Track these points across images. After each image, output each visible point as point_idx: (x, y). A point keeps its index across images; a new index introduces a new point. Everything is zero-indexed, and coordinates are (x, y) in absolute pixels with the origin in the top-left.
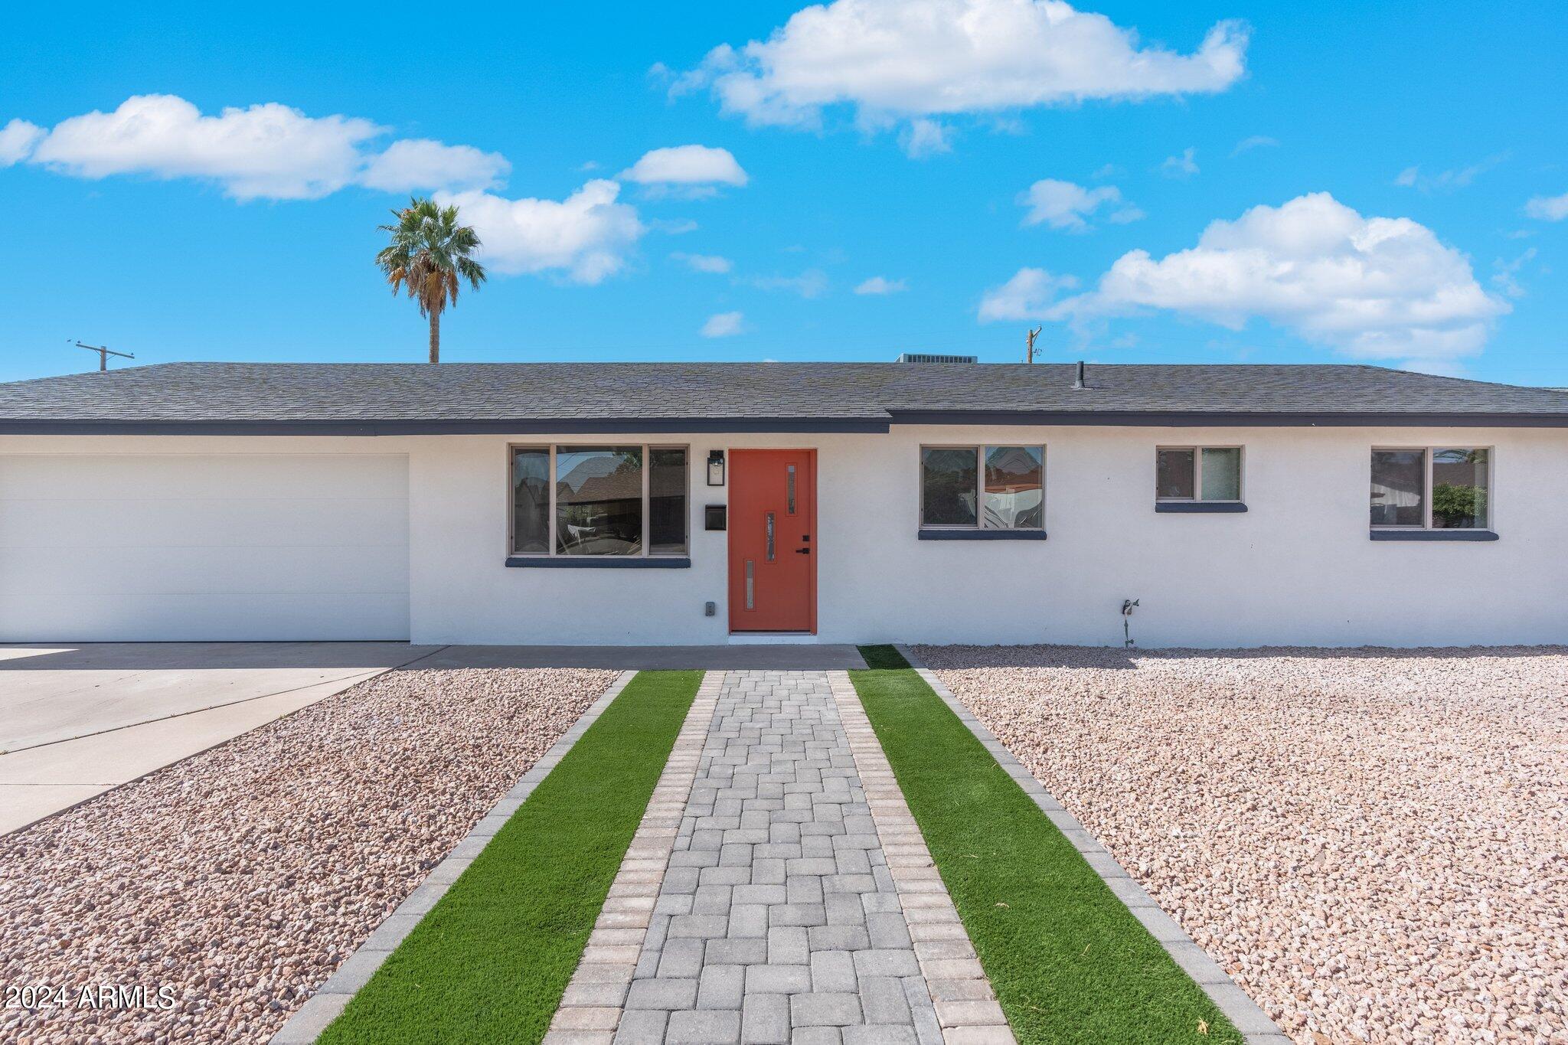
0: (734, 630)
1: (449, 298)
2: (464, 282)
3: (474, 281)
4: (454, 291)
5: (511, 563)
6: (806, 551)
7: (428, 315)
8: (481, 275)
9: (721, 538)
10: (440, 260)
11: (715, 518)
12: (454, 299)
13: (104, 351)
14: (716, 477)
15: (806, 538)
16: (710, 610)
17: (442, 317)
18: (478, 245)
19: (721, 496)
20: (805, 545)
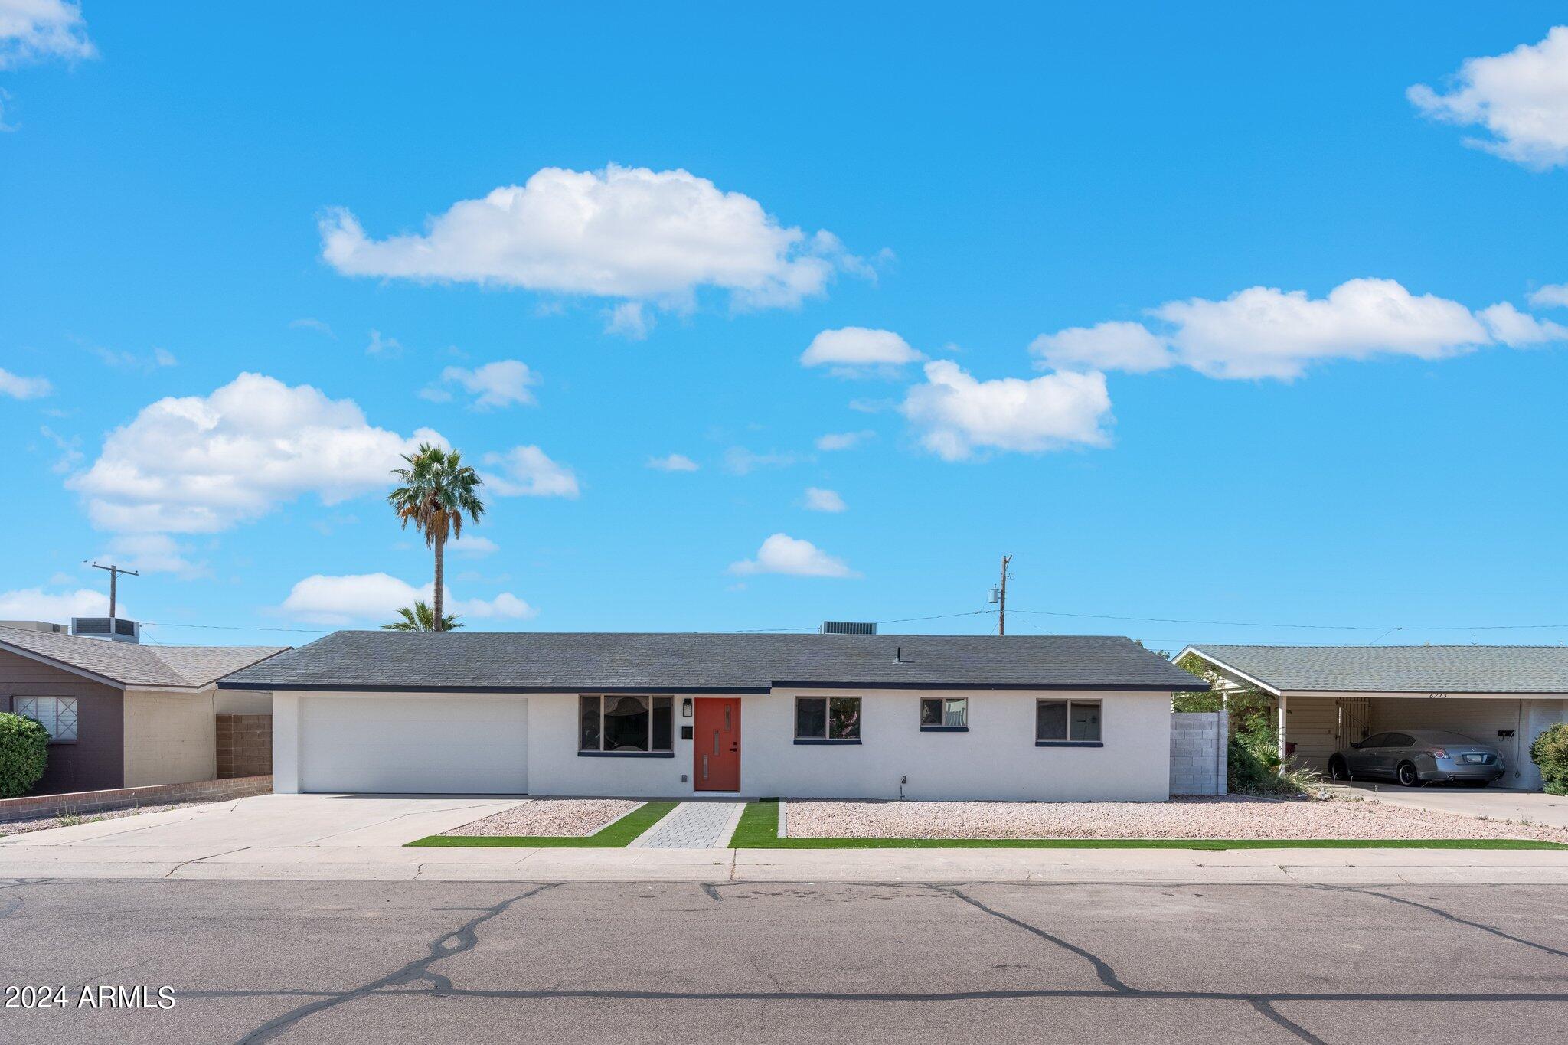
0: (696, 789)
1: (451, 530)
2: (465, 514)
3: (475, 516)
4: (458, 525)
5: (580, 754)
6: (735, 750)
7: (433, 546)
8: (481, 509)
9: (691, 743)
10: (448, 502)
11: (687, 733)
12: (457, 533)
13: (113, 570)
14: (688, 712)
15: (735, 743)
16: (684, 779)
17: (445, 547)
18: (480, 485)
19: (690, 722)
20: (734, 747)
